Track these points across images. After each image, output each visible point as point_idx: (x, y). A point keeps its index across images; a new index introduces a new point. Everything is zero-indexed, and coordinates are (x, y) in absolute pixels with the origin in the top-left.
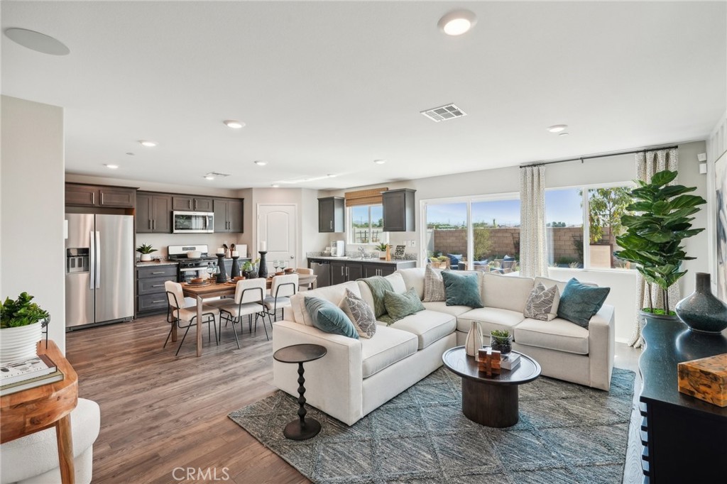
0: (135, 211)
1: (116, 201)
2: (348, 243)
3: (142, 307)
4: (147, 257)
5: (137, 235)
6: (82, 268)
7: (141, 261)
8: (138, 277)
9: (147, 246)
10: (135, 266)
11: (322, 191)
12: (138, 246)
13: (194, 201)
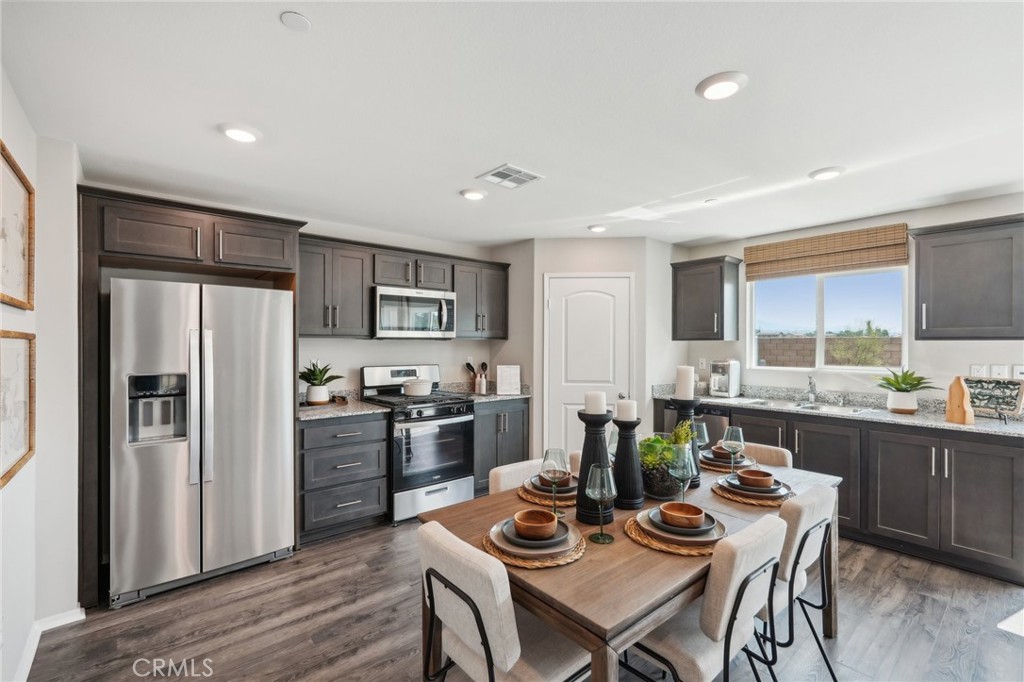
0: (297, 281)
1: (253, 253)
2: (748, 367)
3: (312, 520)
4: (321, 394)
5: (301, 342)
6: (170, 429)
7: (310, 404)
8: (302, 447)
9: (320, 367)
10: (296, 419)
11: (679, 247)
12: (302, 369)
13: (415, 263)
